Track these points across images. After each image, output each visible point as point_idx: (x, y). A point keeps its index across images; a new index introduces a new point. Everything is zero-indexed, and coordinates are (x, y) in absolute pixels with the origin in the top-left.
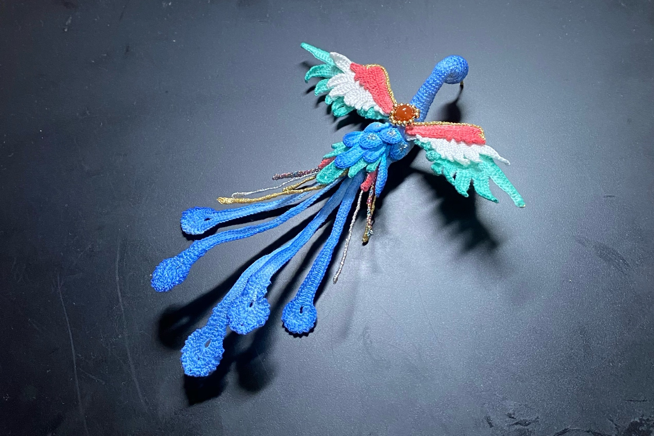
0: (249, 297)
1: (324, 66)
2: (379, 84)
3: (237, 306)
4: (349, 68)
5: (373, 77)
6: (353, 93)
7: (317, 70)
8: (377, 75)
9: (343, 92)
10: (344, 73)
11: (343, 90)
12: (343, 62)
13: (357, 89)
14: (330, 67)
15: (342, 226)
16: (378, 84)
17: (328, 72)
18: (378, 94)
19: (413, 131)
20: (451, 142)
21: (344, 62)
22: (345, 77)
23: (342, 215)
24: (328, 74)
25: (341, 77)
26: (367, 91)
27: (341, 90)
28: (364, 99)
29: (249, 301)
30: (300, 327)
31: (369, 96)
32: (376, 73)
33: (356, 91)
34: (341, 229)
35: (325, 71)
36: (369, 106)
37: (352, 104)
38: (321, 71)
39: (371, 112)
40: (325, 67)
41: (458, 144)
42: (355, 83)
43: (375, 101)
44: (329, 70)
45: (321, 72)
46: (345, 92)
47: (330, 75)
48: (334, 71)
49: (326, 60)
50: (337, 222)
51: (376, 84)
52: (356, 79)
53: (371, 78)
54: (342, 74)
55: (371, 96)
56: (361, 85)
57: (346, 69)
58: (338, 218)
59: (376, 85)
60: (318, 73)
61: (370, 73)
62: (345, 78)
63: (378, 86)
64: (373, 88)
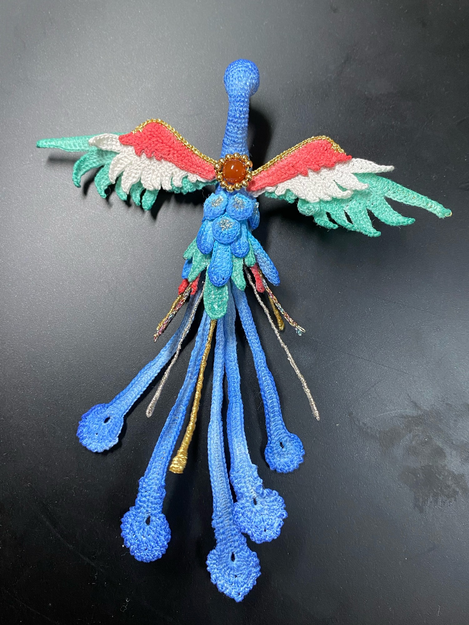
0: (247, 497)
1: (86, 156)
2: (172, 146)
3: (243, 514)
4: (119, 144)
5: (157, 141)
6: (148, 171)
7: (82, 166)
8: (160, 135)
9: (134, 177)
10: (119, 153)
11: (133, 175)
12: (108, 142)
13: (148, 165)
14: (94, 154)
15: (256, 334)
16: (170, 147)
17: (95, 161)
18: (180, 158)
19: (257, 185)
20: (310, 175)
21: (109, 140)
22: (122, 157)
23: (248, 323)
24: (98, 164)
25: (118, 160)
26: (163, 160)
27: (130, 176)
28: (166, 173)
29: (250, 501)
30: (293, 462)
31: (169, 167)
32: (156, 133)
33: (150, 167)
34: (257, 338)
35: (91, 161)
36: (180, 179)
37: (158, 187)
38: (86, 163)
39: (186, 185)
40: (88, 156)
41: (318, 173)
42: (141, 158)
43: (183, 170)
44: (95, 158)
45: (87, 166)
46: (137, 176)
47: (101, 162)
48: (102, 156)
49: (83, 148)
50: (249, 333)
51: (167, 147)
52: (139, 153)
53: (157, 143)
54: (118, 156)
55: (173, 166)
56: (150, 158)
57: (117, 146)
58: (246, 328)
59: (168, 149)
60: (84, 168)
61: (150, 136)
62: (123, 159)
63: (172, 149)
64: (169, 155)
